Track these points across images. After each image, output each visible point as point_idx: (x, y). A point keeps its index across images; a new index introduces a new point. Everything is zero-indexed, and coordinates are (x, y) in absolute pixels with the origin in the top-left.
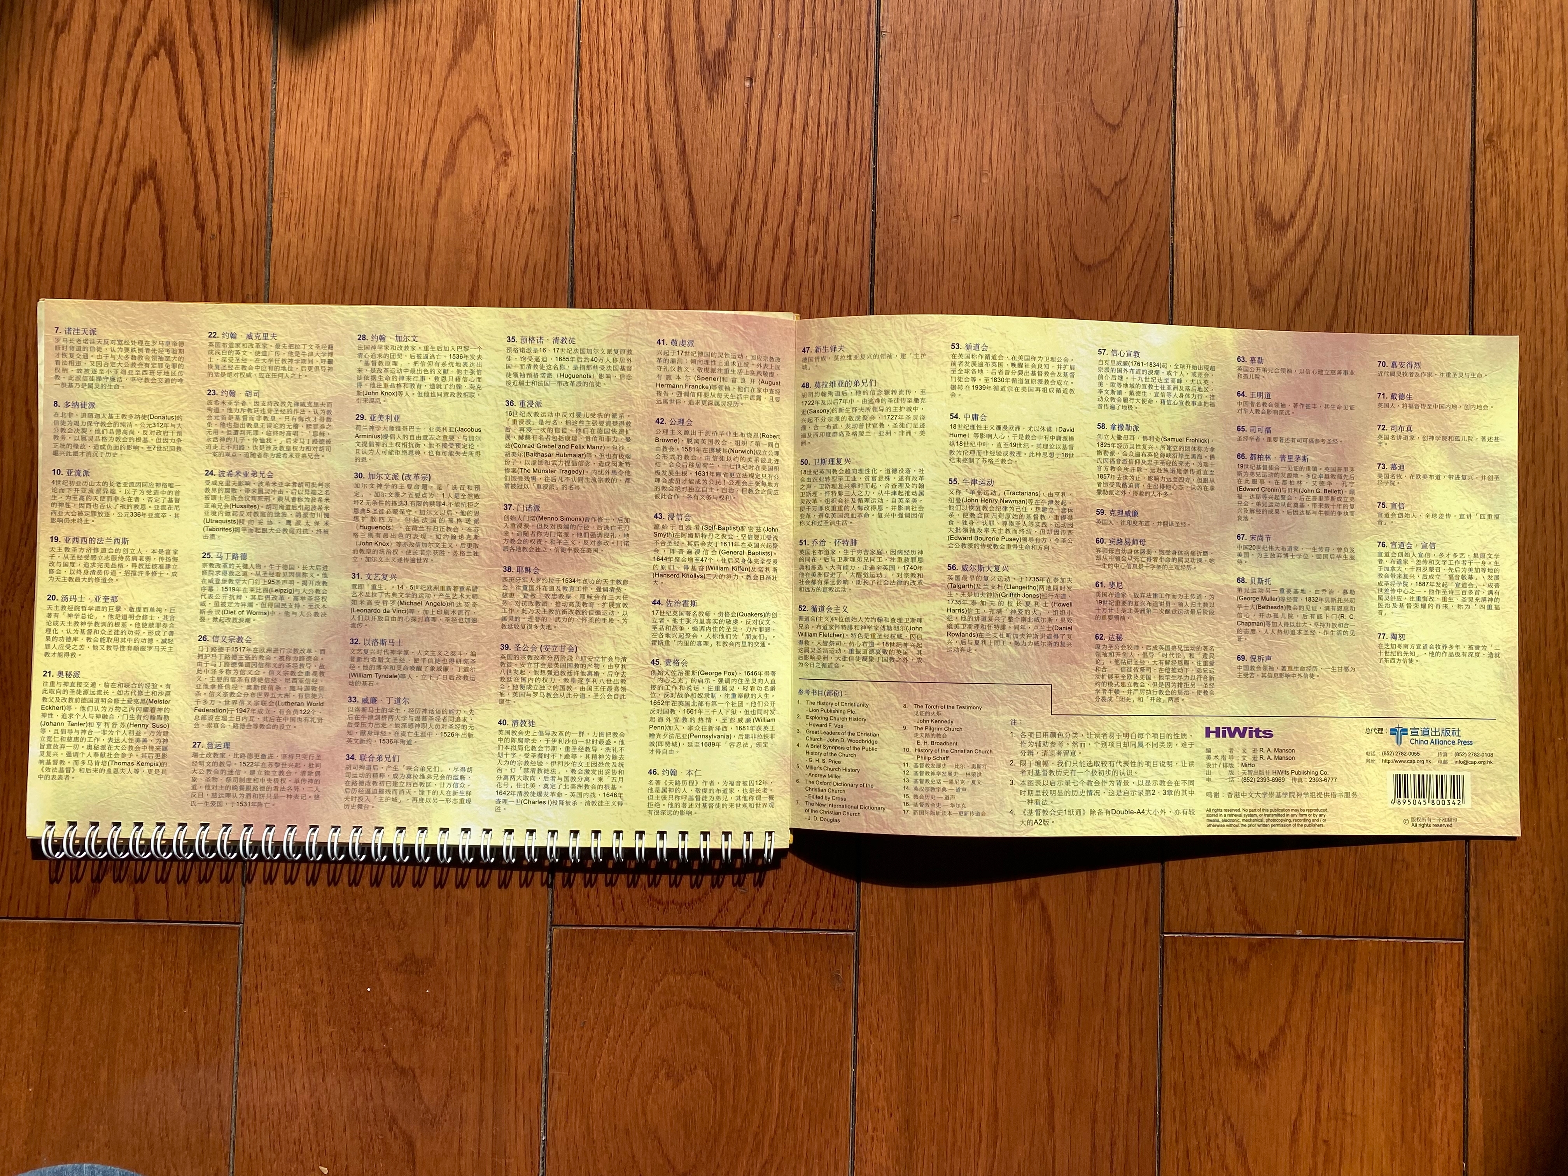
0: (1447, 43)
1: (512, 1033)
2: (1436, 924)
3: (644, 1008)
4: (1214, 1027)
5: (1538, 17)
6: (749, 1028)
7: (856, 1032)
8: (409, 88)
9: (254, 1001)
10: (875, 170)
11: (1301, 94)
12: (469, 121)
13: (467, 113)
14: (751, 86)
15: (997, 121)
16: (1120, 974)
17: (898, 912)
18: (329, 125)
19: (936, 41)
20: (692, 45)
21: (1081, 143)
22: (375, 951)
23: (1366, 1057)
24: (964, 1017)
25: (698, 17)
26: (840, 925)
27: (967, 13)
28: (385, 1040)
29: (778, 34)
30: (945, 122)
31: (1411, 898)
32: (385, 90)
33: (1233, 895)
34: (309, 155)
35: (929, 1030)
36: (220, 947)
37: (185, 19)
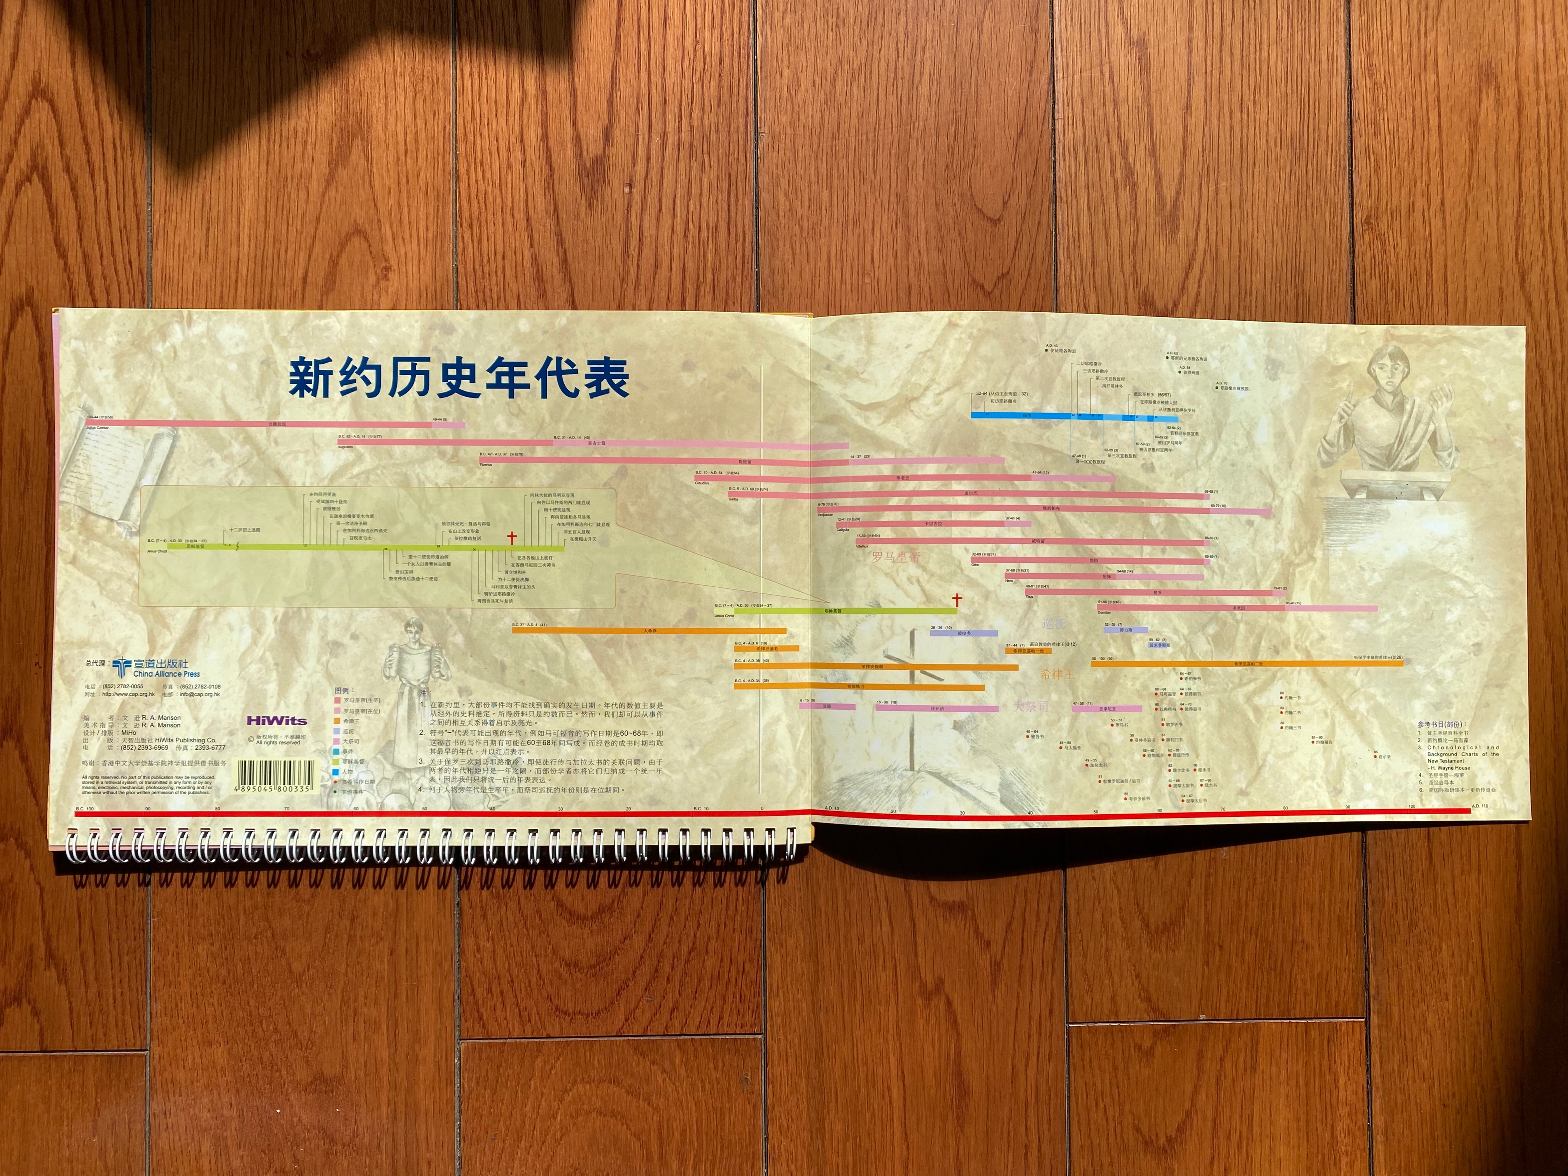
0: (1323, 127)
1: (423, 1146)
2: (1337, 1004)
3: (555, 1117)
4: (1121, 1114)
5: (1414, 96)
6: (660, 1133)
7: (767, 1133)
8: (286, 204)
9: (163, 1127)
10: (758, 273)
11: (1180, 183)
12: (349, 237)
13: (345, 229)
14: (631, 192)
15: (877, 219)
16: (1027, 1065)
17: (805, 1014)
18: (207, 246)
19: (815, 139)
20: (570, 152)
21: (962, 239)
22: (284, 1072)
23: (1272, 1137)
24: (873, 1115)
25: (575, 124)
26: (747, 1029)
27: (845, 111)
28: (296, 1161)
29: (656, 139)
30: (825, 222)
31: (1312, 979)
32: (262, 208)
33: (1136, 983)
34: (188, 278)
35: (838, 1127)
36: (126, 1075)
37: (56, 142)
